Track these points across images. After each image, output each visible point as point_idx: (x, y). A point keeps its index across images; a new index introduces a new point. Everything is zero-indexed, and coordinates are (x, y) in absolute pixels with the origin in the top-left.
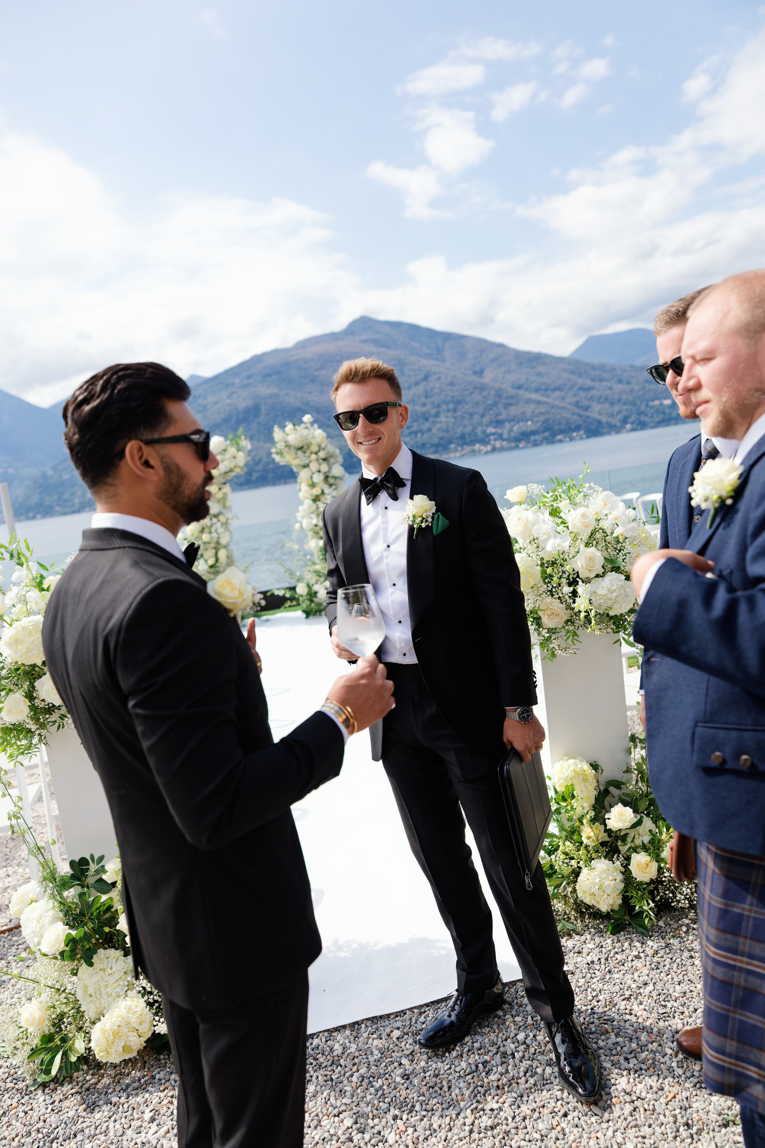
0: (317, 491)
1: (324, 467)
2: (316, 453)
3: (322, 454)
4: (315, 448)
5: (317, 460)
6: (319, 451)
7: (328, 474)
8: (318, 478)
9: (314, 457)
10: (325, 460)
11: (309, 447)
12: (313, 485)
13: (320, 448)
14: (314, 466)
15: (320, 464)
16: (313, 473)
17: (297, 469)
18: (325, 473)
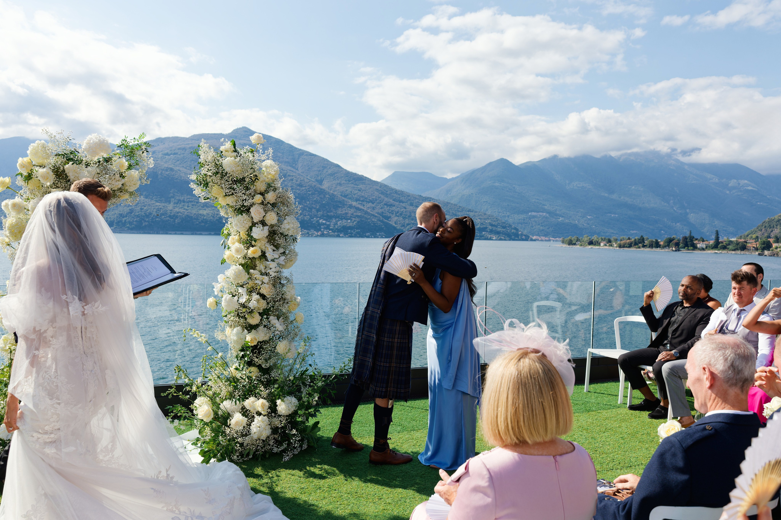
0: (252, 252)
1: (271, 218)
2: (262, 194)
3: (271, 197)
4: (260, 186)
5: (262, 203)
6: (267, 191)
7: (275, 228)
8: (259, 233)
9: (258, 198)
10: (274, 205)
11: (253, 182)
12: (249, 242)
13: (270, 187)
14: (257, 213)
15: (266, 212)
16: (254, 224)
17: (227, 213)
18: (272, 226)
